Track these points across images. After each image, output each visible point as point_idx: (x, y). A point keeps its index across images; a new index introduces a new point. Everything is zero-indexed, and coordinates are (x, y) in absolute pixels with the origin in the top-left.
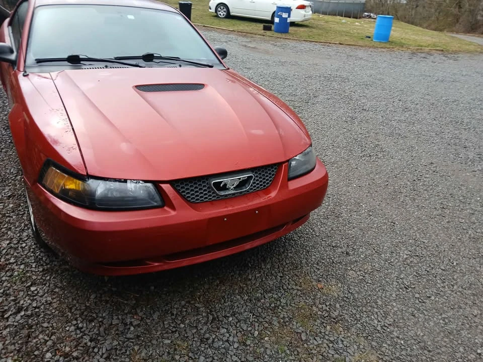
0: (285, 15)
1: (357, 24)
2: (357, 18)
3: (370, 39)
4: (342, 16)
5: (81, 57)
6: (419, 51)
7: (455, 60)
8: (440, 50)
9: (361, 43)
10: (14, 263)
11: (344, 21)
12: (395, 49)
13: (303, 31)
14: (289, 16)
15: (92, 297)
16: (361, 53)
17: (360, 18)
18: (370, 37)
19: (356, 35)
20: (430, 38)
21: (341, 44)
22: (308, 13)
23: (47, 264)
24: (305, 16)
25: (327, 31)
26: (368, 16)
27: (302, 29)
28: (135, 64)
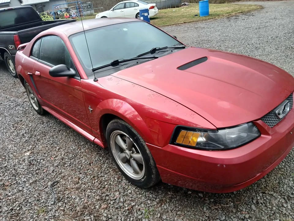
0: (146, 14)
1: (182, 10)
2: (178, 7)
3: (198, 16)
4: (170, 8)
5: (119, 61)
6: (230, 16)
7: (253, 16)
8: (240, 13)
9: (195, 19)
10: (135, 205)
11: (174, 10)
12: (217, 18)
13: (158, 21)
14: (148, 14)
15: (205, 209)
16: (200, 25)
17: (180, 7)
18: (197, 15)
19: (188, 16)
20: (227, 8)
21: (185, 23)
22: (156, 10)
23: (156, 199)
24: (155, 12)
25: (171, 18)
26: (184, 4)
27: (156, 20)
28: (153, 57)
